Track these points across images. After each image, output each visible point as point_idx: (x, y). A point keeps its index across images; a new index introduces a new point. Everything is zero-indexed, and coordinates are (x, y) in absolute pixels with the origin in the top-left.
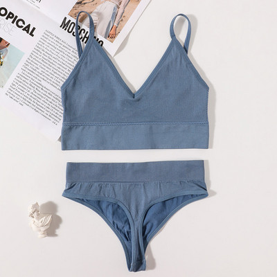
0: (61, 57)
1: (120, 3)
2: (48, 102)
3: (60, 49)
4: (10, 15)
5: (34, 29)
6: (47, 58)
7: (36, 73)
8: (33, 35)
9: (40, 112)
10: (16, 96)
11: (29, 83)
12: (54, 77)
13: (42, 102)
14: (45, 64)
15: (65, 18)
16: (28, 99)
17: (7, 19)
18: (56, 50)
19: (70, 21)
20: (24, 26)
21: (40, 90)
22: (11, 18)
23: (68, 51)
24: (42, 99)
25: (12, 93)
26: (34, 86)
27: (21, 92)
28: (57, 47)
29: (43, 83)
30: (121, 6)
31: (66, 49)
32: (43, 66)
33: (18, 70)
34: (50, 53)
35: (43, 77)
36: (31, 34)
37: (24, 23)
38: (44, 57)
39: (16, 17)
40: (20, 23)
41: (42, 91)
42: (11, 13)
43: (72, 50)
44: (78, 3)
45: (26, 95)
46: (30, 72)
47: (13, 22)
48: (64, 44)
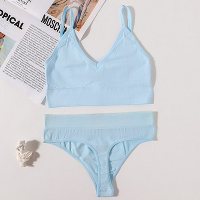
0: (42, 43)
1: (84, 4)
2: (34, 76)
3: (42, 38)
4: (5, 15)
5: (22, 24)
6: (32, 44)
7: (25, 55)
8: (22, 29)
9: (28, 83)
10: (11, 72)
11: (20, 63)
12: (38, 58)
13: (29, 76)
14: (30, 49)
15: (45, 15)
16: (19, 75)
17: (3, 17)
18: (39, 38)
19: (48, 17)
20: (16, 22)
21: (27, 67)
22: (6, 17)
23: (47, 38)
24: (29, 74)
25: (7, 70)
26: (23, 64)
27: (14, 69)
28: (39, 36)
29: (30, 62)
30: (85, 5)
31: (46, 37)
32: (29, 50)
33: (11, 54)
34: (34, 41)
35: (30, 58)
36: (21, 28)
37: (15, 20)
38: (30, 43)
39: (10, 16)
40: (13, 20)
41: (29, 68)
42: (5, 13)
43: (50, 38)
44: (53, 4)
45: (18, 71)
46: (20, 55)
47: (7, 20)
48: (44, 34)
